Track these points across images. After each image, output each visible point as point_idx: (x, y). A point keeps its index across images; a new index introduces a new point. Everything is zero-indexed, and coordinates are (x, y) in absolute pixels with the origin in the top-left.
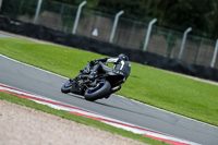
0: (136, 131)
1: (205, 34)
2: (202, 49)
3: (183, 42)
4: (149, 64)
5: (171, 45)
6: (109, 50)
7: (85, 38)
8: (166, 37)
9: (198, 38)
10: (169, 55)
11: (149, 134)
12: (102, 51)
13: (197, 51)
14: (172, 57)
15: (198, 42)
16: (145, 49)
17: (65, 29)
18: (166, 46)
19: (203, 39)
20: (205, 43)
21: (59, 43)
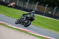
0: (15, 27)
1: (33, 1)
3: (27, 3)
4: (18, 9)
5: (24, 4)
8: (23, 2)
9: (31, 2)
10: (23, 7)
11: (18, 28)
13: (31, 6)
14: (24, 7)
15: (31, 4)
16: (17, 5)
18: (23, 4)
19: (33, 3)
20: (33, 4)
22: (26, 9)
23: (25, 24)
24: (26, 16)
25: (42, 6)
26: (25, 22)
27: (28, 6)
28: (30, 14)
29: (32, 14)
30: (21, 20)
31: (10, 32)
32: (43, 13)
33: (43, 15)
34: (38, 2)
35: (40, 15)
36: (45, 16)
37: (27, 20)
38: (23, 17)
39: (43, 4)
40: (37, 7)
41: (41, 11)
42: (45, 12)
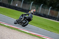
1: (46, 6)
2: (46, 10)
3: (40, 8)
5: (37, 9)
6: (20, 10)
7: (14, 6)
8: (36, 6)
9: (44, 7)
12: (18, 10)
13: (44, 11)
14: (37, 12)
15: (44, 8)
17: (9, 4)
19: (46, 7)
21: (7, 7)
22: (39, 13)
23: (23, 24)
24: (24, 16)
25: (55, 11)
26: (23, 22)
27: (41, 11)
28: (28, 14)
29: (30, 15)
30: (20, 20)
31: (23, 36)
32: (56, 18)
33: (56, 20)
34: (51, 7)
35: (53, 19)
36: (58, 20)
37: (25, 20)
38: (21, 17)
39: (56, 9)
40: (50, 12)
41: (54, 16)
42: (58, 17)
